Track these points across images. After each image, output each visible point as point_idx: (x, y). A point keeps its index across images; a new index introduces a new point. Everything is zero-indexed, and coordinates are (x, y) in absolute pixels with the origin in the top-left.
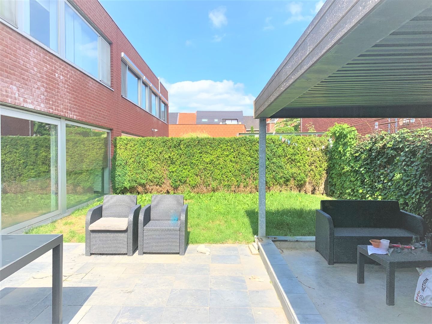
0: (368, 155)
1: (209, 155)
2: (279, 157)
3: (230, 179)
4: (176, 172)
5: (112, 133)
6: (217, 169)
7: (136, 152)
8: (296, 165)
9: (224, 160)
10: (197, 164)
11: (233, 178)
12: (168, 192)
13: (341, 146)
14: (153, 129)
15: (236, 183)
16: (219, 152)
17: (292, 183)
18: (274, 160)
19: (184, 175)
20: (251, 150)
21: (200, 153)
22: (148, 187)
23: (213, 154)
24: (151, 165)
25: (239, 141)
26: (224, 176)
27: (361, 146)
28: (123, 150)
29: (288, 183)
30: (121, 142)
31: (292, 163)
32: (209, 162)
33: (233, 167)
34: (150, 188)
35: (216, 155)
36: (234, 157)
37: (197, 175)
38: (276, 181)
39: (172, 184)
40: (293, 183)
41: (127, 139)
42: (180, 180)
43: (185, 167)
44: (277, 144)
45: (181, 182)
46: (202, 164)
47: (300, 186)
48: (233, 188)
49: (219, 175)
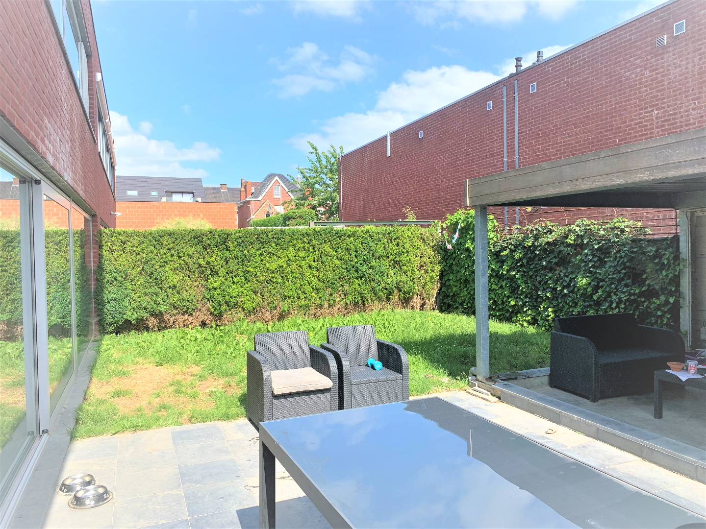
0: (523, 253)
1: (275, 258)
2: (379, 258)
3: (309, 295)
4: (220, 288)
5: (94, 221)
6: (288, 281)
7: (144, 255)
8: (401, 269)
9: (300, 266)
10: (256, 274)
11: (313, 294)
12: (203, 324)
13: (469, 241)
14: (112, 212)
15: (318, 302)
16: (291, 253)
17: (395, 296)
18: (373, 263)
19: (233, 294)
20: (338, 247)
21: (261, 255)
22: (167, 317)
23: (282, 256)
24: (174, 279)
25: (321, 235)
26: (300, 292)
27: (510, 241)
28: (119, 253)
29: (390, 297)
30: (113, 239)
31: (394, 267)
32: (276, 269)
33: (313, 276)
34: (172, 320)
35: (287, 259)
36: (314, 261)
37: (255, 292)
38: (375, 295)
39: (212, 310)
40: (397, 297)
41: (124, 232)
42: (226, 303)
43: (236, 280)
44: (376, 239)
45: (229, 306)
46: (264, 274)
47: (406, 301)
48: (312, 310)
49: (291, 289)
